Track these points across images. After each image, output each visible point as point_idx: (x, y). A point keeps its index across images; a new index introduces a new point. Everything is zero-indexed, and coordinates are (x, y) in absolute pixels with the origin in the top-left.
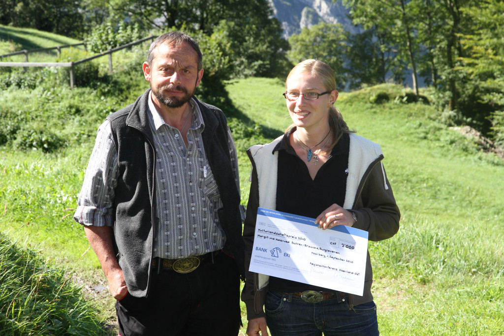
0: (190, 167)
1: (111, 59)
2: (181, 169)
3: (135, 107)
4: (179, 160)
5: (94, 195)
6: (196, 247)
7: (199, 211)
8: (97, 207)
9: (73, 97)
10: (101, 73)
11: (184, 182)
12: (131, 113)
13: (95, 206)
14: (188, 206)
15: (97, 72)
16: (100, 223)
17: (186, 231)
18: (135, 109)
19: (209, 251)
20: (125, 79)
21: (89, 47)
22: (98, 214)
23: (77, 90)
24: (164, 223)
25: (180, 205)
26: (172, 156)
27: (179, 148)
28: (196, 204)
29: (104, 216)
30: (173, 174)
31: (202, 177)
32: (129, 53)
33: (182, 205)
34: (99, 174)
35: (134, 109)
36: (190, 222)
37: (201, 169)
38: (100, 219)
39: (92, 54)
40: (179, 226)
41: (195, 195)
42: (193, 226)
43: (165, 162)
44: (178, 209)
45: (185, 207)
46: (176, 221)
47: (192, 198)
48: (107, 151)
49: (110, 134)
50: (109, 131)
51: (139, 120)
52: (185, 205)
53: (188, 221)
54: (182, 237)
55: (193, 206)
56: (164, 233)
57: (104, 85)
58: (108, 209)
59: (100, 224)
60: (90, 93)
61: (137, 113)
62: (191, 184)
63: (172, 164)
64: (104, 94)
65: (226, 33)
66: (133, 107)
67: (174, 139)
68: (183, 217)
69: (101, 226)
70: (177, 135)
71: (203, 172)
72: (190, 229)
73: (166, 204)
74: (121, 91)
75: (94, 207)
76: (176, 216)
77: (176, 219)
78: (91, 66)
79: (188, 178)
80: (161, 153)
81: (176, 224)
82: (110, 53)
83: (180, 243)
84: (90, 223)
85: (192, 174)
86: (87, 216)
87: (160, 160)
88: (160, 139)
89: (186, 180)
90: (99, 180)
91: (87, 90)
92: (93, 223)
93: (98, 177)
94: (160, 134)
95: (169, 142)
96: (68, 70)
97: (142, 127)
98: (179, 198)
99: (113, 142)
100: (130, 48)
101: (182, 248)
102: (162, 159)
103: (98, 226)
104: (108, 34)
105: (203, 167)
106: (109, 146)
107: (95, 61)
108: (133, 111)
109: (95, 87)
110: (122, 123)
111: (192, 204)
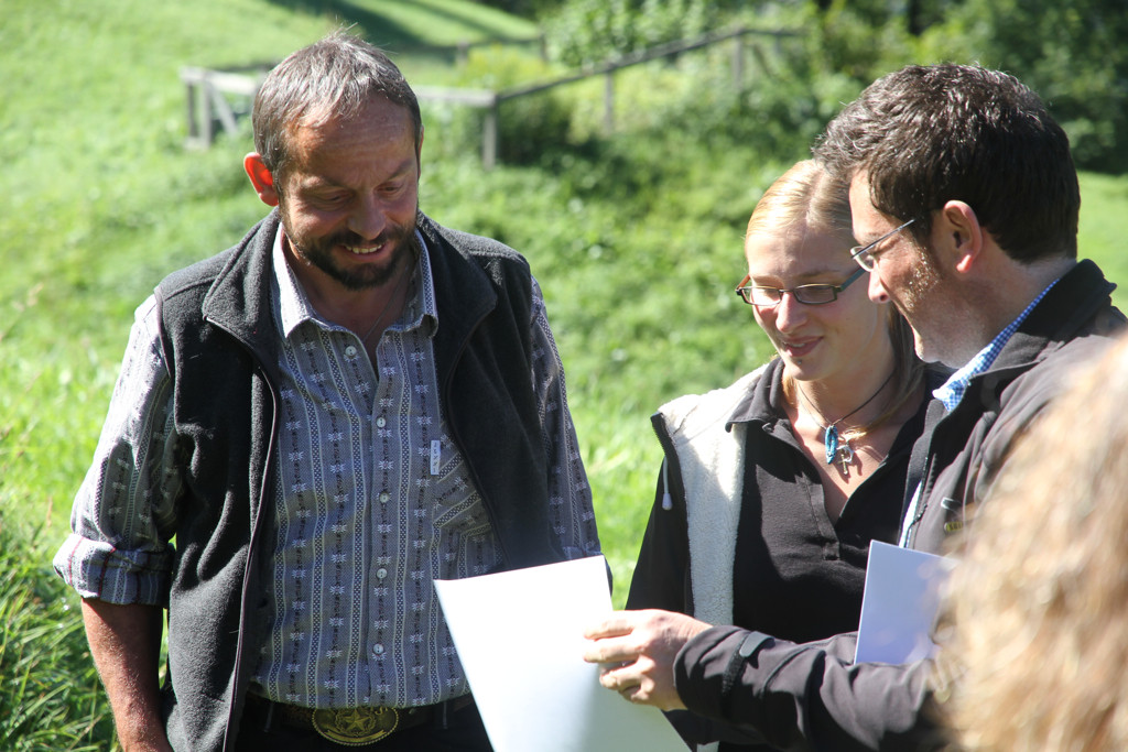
0: (386, 448)
1: (611, 90)
2: (357, 454)
3: (234, 262)
4: (355, 423)
5: (105, 510)
6: (379, 688)
7: (400, 579)
8: (117, 546)
9: (489, 196)
10: (579, 131)
11: (365, 491)
12: (221, 280)
13: (109, 542)
14: (369, 563)
15: (565, 125)
16: (120, 593)
17: (353, 637)
18: (235, 268)
19: (423, 703)
20: (647, 152)
21: (555, 50)
22: (117, 567)
23: (503, 176)
24: (290, 604)
25: (343, 558)
26: (332, 414)
27: (358, 388)
28: (393, 561)
29: (137, 575)
30: (333, 468)
31: (425, 473)
32: (669, 76)
33: (349, 558)
34: (122, 450)
35: (230, 268)
36: (367, 610)
37: (421, 451)
38: (121, 583)
39: (559, 71)
40: (332, 621)
41: (394, 531)
42: (377, 624)
43: (310, 431)
44: (334, 568)
45: (358, 564)
46: (325, 605)
47: (384, 542)
48: (146, 388)
49: (157, 339)
50: (155, 331)
51: (240, 304)
52: (358, 558)
53: (361, 609)
54: (338, 654)
55: (382, 567)
56: (286, 634)
57: (583, 165)
58: (149, 553)
59: (119, 596)
60: (538, 188)
61: (238, 282)
62: (385, 499)
63: (331, 437)
64: (583, 194)
65: (984, 30)
66: (230, 259)
67: (343, 360)
68: (347, 596)
69: (122, 602)
70: (351, 350)
71: (426, 460)
72: (366, 632)
73: (299, 551)
74: (633, 188)
75: (106, 546)
76: (327, 590)
77: (326, 600)
78: (551, 107)
79: (378, 479)
80: (301, 406)
81: (325, 613)
82: (612, 70)
83: (332, 670)
84: (90, 590)
85: (390, 467)
86: (84, 569)
87: (297, 425)
88: (301, 362)
89: (370, 486)
90: (123, 469)
91: (531, 177)
92: (99, 591)
93: (119, 461)
94: (303, 346)
95: (325, 370)
96: (481, 114)
97: (247, 328)
98: (343, 537)
99: (163, 361)
100: (672, 58)
101: (336, 686)
102: (304, 424)
103: (113, 601)
104: (611, 15)
105: (427, 445)
106: (152, 375)
107: (563, 94)
108: (226, 274)
109: (555, 170)
110: (191, 310)
111: (380, 559)
